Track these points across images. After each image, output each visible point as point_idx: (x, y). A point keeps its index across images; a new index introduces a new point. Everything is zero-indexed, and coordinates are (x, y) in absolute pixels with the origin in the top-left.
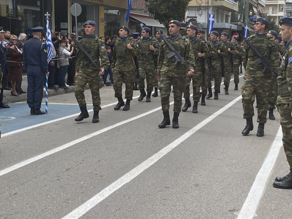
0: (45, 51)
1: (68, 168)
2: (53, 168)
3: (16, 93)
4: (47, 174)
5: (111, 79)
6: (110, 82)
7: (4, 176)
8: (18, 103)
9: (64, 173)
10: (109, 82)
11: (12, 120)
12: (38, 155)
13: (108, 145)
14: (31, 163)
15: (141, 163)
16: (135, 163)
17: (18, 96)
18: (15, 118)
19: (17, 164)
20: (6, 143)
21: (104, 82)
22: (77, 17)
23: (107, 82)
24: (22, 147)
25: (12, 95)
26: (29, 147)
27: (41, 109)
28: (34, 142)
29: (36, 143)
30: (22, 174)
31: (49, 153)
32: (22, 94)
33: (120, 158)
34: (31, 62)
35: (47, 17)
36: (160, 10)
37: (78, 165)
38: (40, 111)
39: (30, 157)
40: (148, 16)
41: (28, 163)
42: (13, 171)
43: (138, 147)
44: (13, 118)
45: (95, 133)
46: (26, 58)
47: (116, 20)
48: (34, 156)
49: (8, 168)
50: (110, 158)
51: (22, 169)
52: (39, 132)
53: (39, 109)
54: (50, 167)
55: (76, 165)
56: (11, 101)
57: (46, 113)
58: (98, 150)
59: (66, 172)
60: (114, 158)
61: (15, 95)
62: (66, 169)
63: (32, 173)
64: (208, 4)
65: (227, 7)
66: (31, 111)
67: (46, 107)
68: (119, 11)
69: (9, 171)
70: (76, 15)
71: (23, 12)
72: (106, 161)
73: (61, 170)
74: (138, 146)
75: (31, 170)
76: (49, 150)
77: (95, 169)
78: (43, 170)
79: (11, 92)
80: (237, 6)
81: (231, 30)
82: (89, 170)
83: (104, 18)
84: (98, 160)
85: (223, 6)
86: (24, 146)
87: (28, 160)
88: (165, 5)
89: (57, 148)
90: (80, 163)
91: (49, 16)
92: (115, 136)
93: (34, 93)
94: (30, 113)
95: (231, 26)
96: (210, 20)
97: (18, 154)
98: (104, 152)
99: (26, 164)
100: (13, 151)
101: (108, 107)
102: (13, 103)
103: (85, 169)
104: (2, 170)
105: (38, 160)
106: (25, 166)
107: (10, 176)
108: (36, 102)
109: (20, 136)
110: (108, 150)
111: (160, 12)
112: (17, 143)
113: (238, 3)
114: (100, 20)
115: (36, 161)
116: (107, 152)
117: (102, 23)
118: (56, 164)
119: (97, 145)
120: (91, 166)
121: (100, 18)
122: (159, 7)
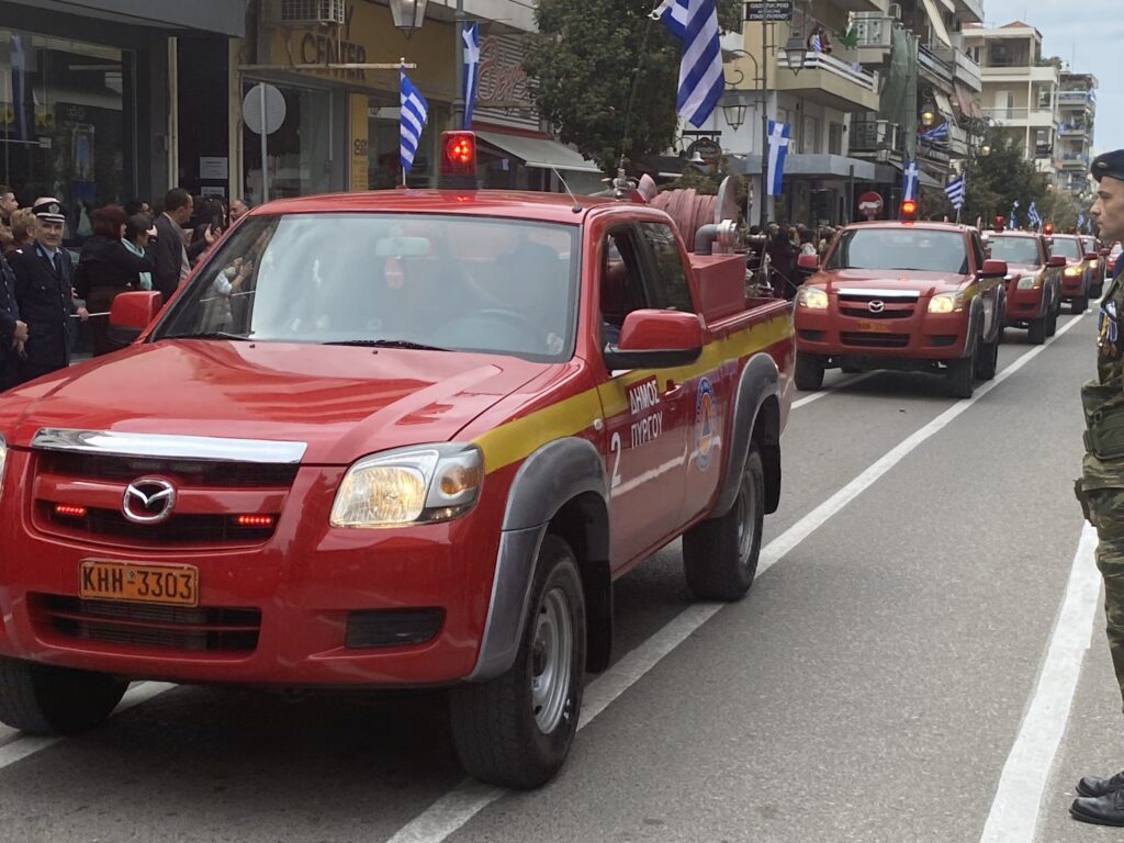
36: (582, 107)
40: (536, 129)
64: (764, 84)
65: (835, 93)
70: (263, 128)
71: (53, 115)
80: (875, 91)
81: (853, 181)
83: (366, 138)
85: (819, 89)
95: (852, 167)
96: (771, 145)
111: (584, 114)
113: (876, 77)
114: (351, 148)
117: (359, 158)
121: (351, 141)
122: (579, 98)
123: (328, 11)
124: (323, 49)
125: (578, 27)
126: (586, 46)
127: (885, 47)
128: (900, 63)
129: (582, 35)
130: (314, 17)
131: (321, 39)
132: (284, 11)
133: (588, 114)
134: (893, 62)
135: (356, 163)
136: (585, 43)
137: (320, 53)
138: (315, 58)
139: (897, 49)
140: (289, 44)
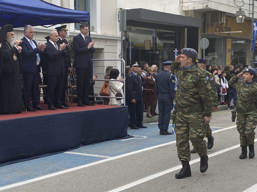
0: (173, 81)
1: (183, 186)
2: (171, 185)
3: (150, 115)
4: (165, 190)
5: (235, 103)
6: (234, 106)
7: (130, 189)
8: (151, 123)
9: (179, 191)
10: (232, 106)
11: (144, 139)
12: (160, 172)
13: (223, 167)
14: (153, 179)
15: (251, 186)
16: (246, 185)
17: (152, 118)
18: (147, 137)
19: (141, 179)
20: (136, 160)
21: (228, 106)
22: (205, 49)
23: (231, 106)
24: (148, 164)
25: (147, 117)
26: (153, 164)
27: (168, 130)
28: (159, 160)
29: (160, 161)
30: (144, 189)
31: (170, 171)
32: (156, 116)
33: (232, 180)
34: (161, 91)
35: (176, 53)
37: (192, 184)
38: (168, 132)
39: (153, 174)
41: (151, 179)
42: (138, 185)
43: (250, 171)
44: (145, 137)
45: (212, 154)
46: (157, 87)
47: (242, 49)
48: (156, 172)
49: (134, 182)
50: (223, 179)
51: (145, 184)
52: (164, 151)
53: (167, 130)
54: (168, 183)
55: (191, 184)
56: (146, 122)
57: (173, 134)
58: (212, 171)
59: (181, 190)
60: (226, 180)
61: (150, 117)
62: (182, 187)
63: (153, 188)
66: (160, 131)
67: (172, 128)
68: (245, 41)
69: (134, 185)
70: (204, 48)
71: (163, 45)
72: (218, 182)
73: (177, 188)
74: (250, 169)
75: (152, 185)
76: (170, 168)
77: (207, 189)
78: (162, 186)
79: (147, 114)
82: (201, 189)
83: (231, 48)
84: (211, 181)
86: (150, 163)
87: (151, 176)
89: (177, 167)
90: (195, 182)
91: (177, 52)
92: (230, 158)
93: (163, 117)
94: (159, 134)
97: (144, 170)
98: (218, 173)
99: (148, 180)
100: (140, 167)
101: (228, 129)
102: (148, 124)
103: (198, 188)
104: (129, 183)
105: (159, 177)
106: (147, 181)
107: (134, 190)
108: (164, 125)
109: (148, 154)
110: (222, 172)
112: (144, 160)
114: (227, 51)
115: (158, 177)
116: (220, 173)
117: (229, 53)
118: (174, 181)
119: (212, 166)
120: (204, 185)
121: (227, 49)
123: (221, 20)
124: (221, 29)
130: (218, 22)
131: (220, 27)
132: (212, 21)
137: (220, 30)
140: (213, 28)
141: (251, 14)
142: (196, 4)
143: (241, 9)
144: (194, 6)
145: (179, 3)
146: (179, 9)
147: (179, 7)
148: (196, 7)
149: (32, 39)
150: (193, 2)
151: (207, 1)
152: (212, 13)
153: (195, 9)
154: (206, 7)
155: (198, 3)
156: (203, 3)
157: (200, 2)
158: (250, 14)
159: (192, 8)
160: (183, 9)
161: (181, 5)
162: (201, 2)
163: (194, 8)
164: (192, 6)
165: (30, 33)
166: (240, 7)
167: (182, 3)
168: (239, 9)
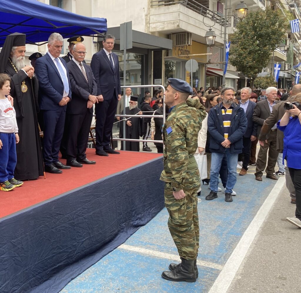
36: (246, 62)
40: (219, 68)
64: (273, 55)
65: (281, 58)
70: (191, 71)
80: (286, 56)
81: (285, 78)
85: (276, 56)
88: (251, 57)
95: (284, 75)
96: (275, 70)
111: (247, 64)
113: (286, 53)
114: (186, 75)
121: (186, 73)
122: (245, 60)
123: (188, 42)
124: (182, 52)
125: (244, 42)
126: (246, 47)
127: (288, 46)
128: (291, 50)
129: (245, 44)
131: (182, 49)
132: (177, 43)
133: (248, 64)
134: (289, 49)
135: (187, 78)
136: (246, 46)
137: (181, 53)
138: (180, 54)
139: (290, 46)
140: (176, 51)
141: (223, 34)
142: (165, 24)
143: (211, 29)
144: (162, 26)
145: (144, 24)
146: (145, 30)
147: (146, 28)
148: (166, 27)
149: (59, 56)
150: (162, 22)
151: (178, 21)
152: (177, 35)
153: (165, 29)
154: (177, 27)
155: (168, 23)
156: (173, 23)
157: (169, 22)
158: (221, 34)
159: (160, 28)
160: (150, 30)
161: (147, 26)
162: (171, 21)
163: (163, 29)
164: (161, 27)
165: (55, 48)
166: (210, 28)
167: (148, 24)
168: (209, 30)
